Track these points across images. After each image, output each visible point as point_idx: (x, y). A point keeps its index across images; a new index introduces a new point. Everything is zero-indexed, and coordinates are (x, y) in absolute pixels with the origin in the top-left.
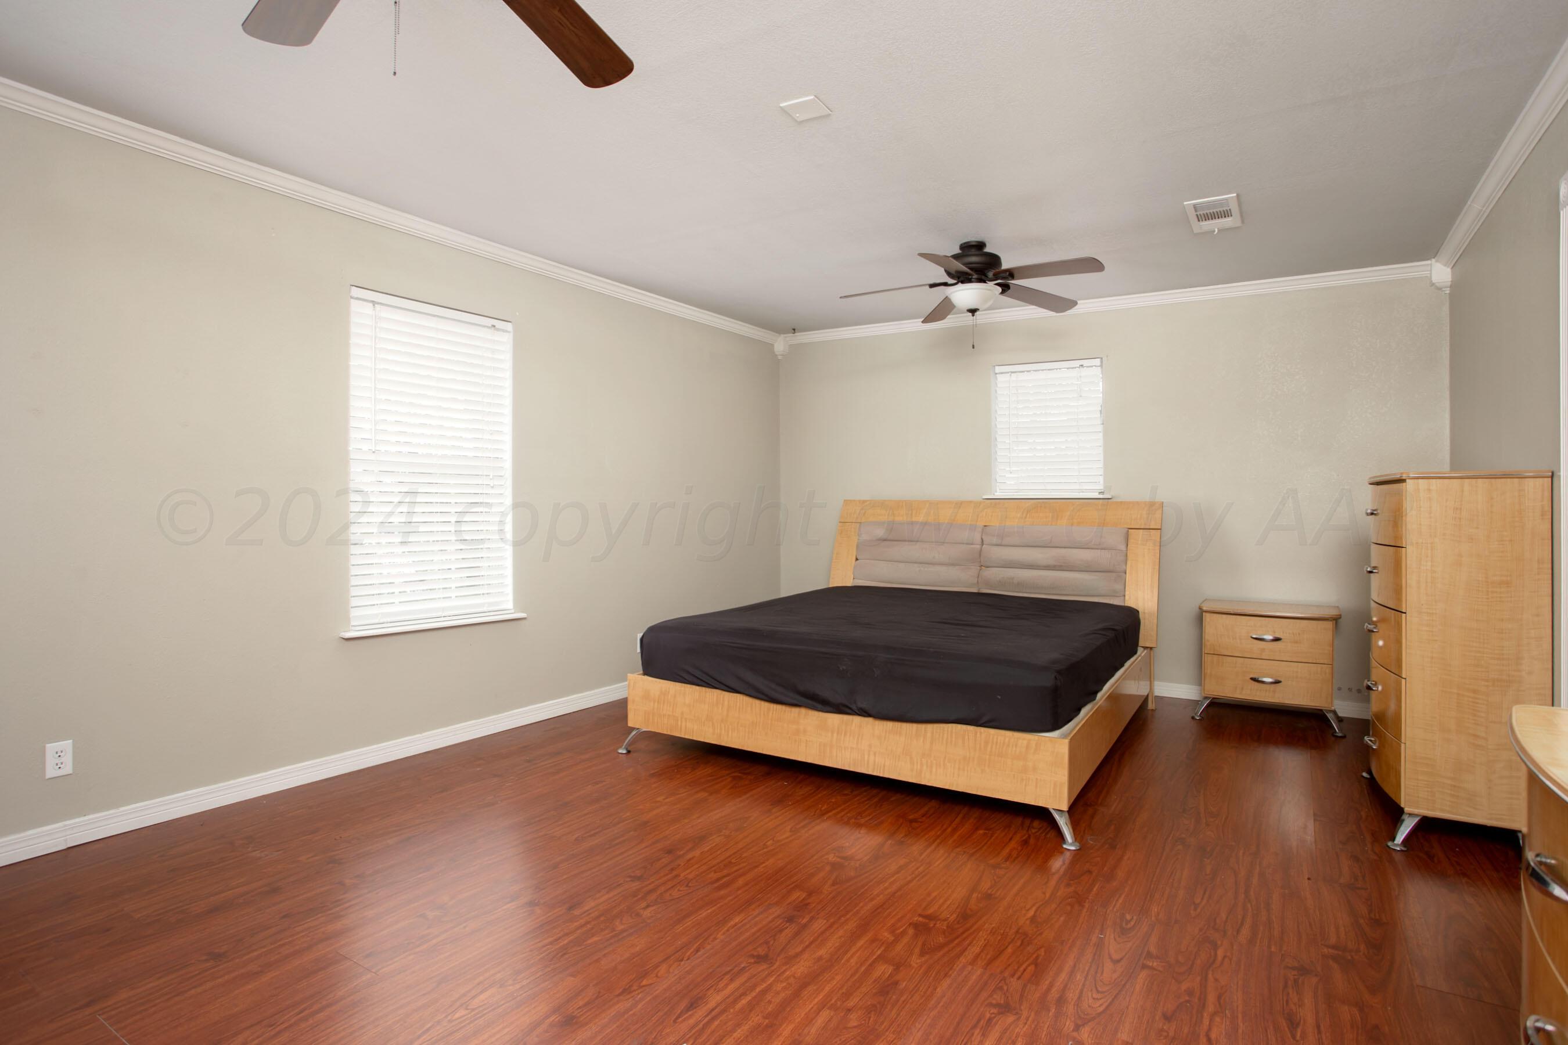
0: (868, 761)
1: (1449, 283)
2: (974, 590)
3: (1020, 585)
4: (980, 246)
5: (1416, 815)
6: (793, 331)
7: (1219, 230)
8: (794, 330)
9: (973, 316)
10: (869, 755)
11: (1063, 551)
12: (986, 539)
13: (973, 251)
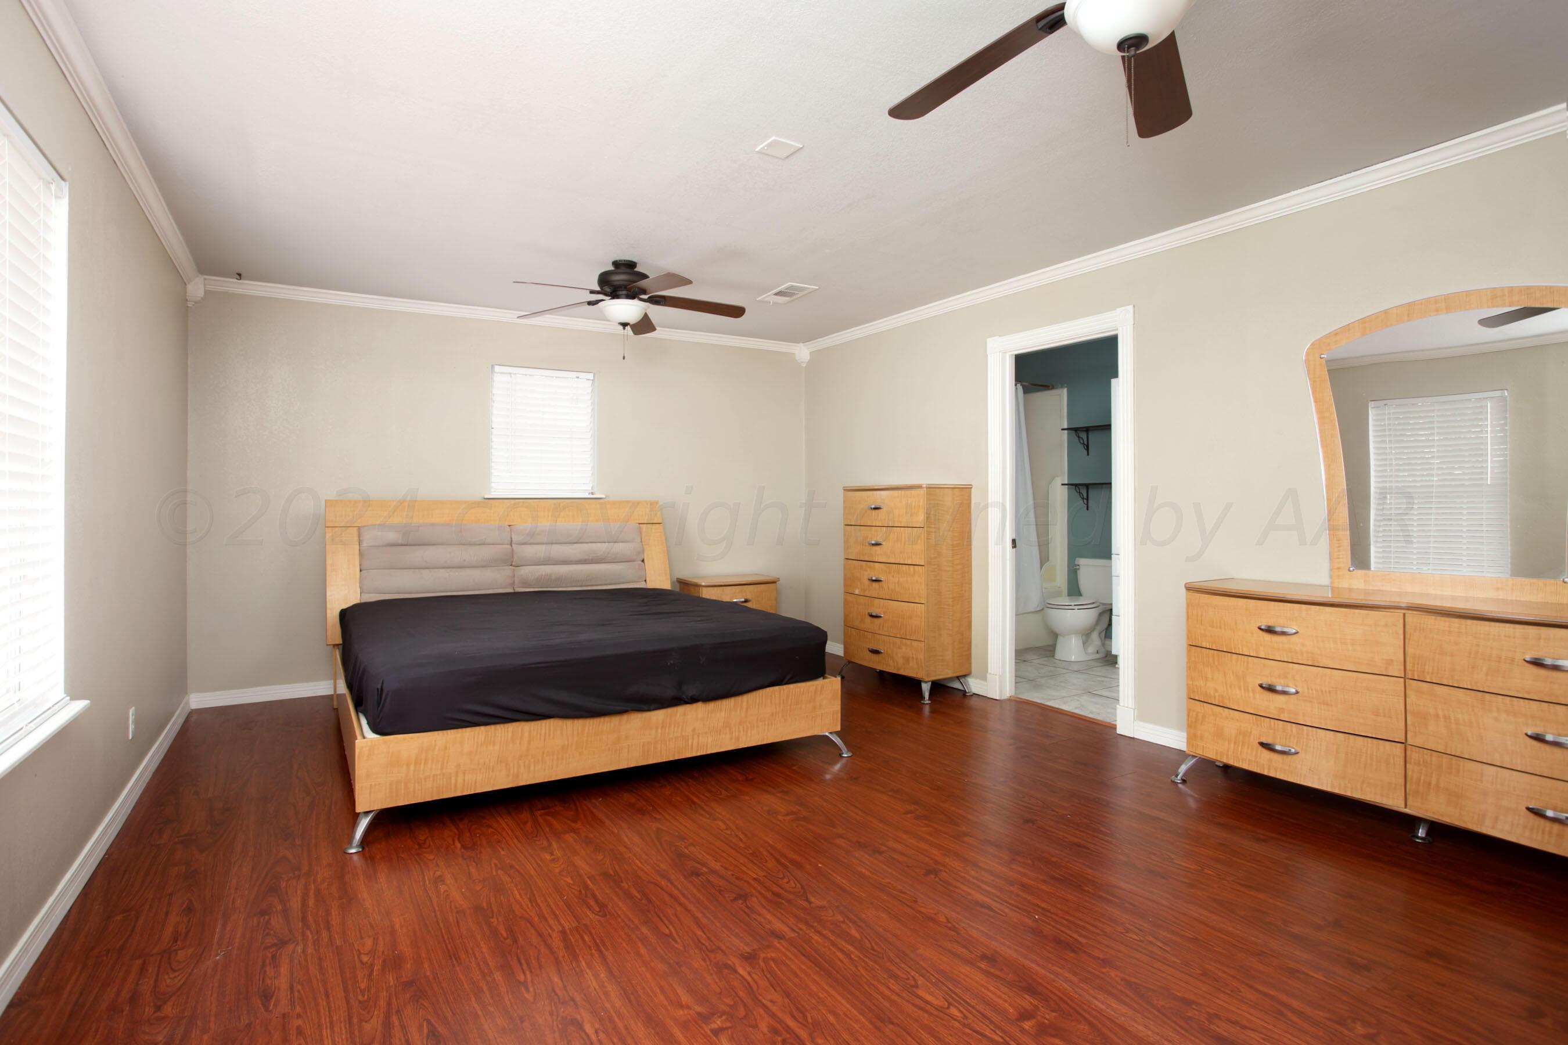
0: (692, 745)
1: (807, 361)
2: (510, 590)
3: (559, 579)
4: (631, 265)
5: (929, 681)
6: (238, 277)
7: (773, 303)
8: (240, 275)
9: (624, 329)
10: (693, 739)
11: (594, 546)
12: (515, 538)
13: (623, 269)
